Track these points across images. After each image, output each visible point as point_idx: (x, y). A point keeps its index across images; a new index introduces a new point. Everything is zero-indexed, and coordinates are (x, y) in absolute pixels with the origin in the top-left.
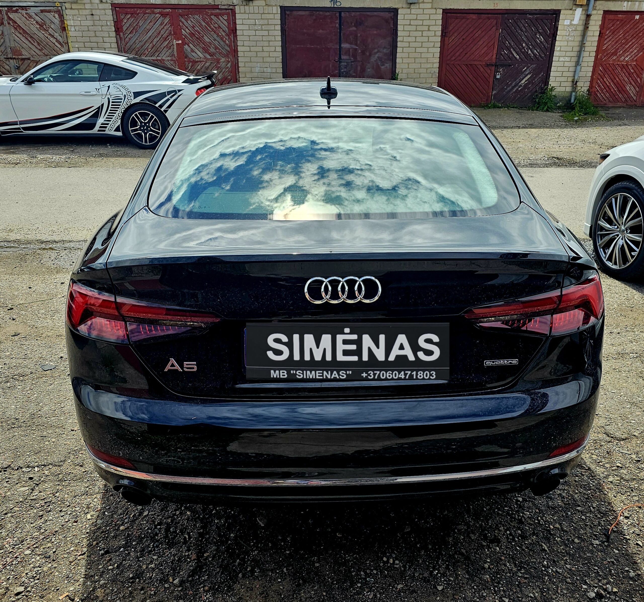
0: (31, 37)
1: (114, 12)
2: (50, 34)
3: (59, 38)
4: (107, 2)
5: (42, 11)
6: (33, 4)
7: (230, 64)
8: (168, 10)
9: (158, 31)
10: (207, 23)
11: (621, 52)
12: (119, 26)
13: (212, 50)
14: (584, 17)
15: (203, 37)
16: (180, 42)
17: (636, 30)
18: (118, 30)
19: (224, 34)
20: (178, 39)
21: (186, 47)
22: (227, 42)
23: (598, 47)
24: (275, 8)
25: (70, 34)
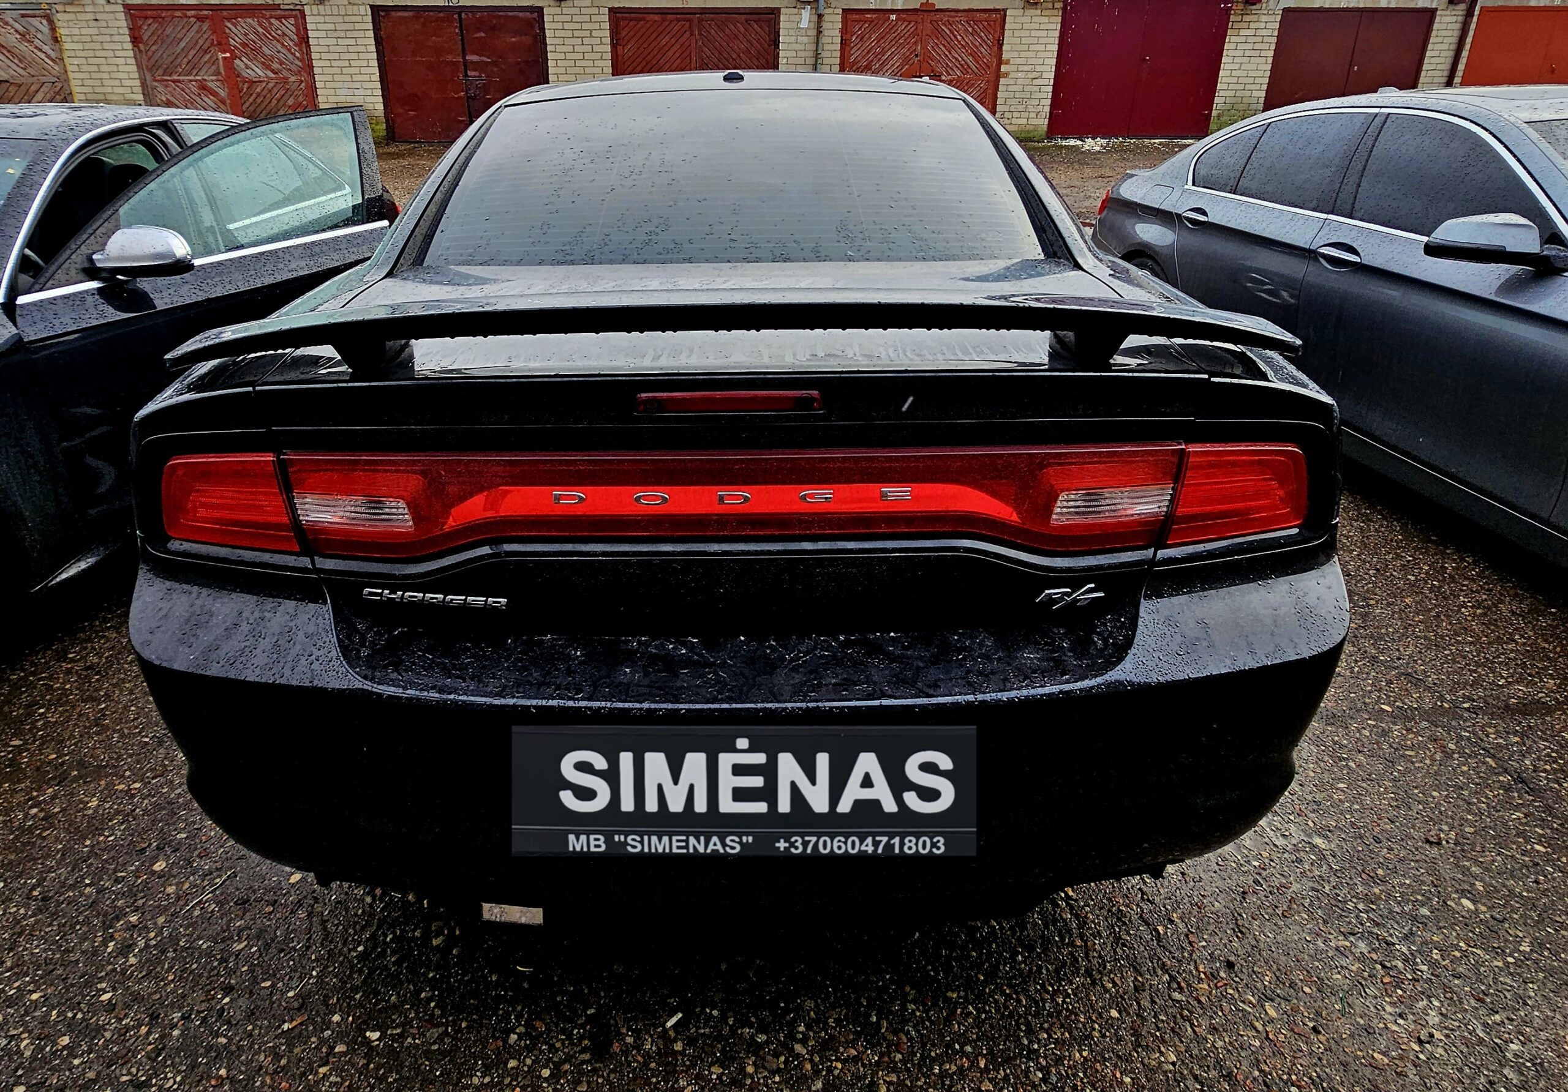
1: (128, 15)
3: (50, 52)
4: (117, 3)
5: (23, 16)
6: (8, 6)
7: (303, 84)
8: (206, 12)
9: (194, 41)
10: (265, 29)
11: (877, 65)
12: (137, 35)
13: (276, 66)
14: (815, 18)
15: (261, 47)
16: (228, 55)
17: (894, 35)
18: (135, 40)
19: (291, 43)
20: (224, 52)
21: (237, 61)
22: (297, 54)
23: (842, 57)
24: (362, 8)
25: (66, 46)
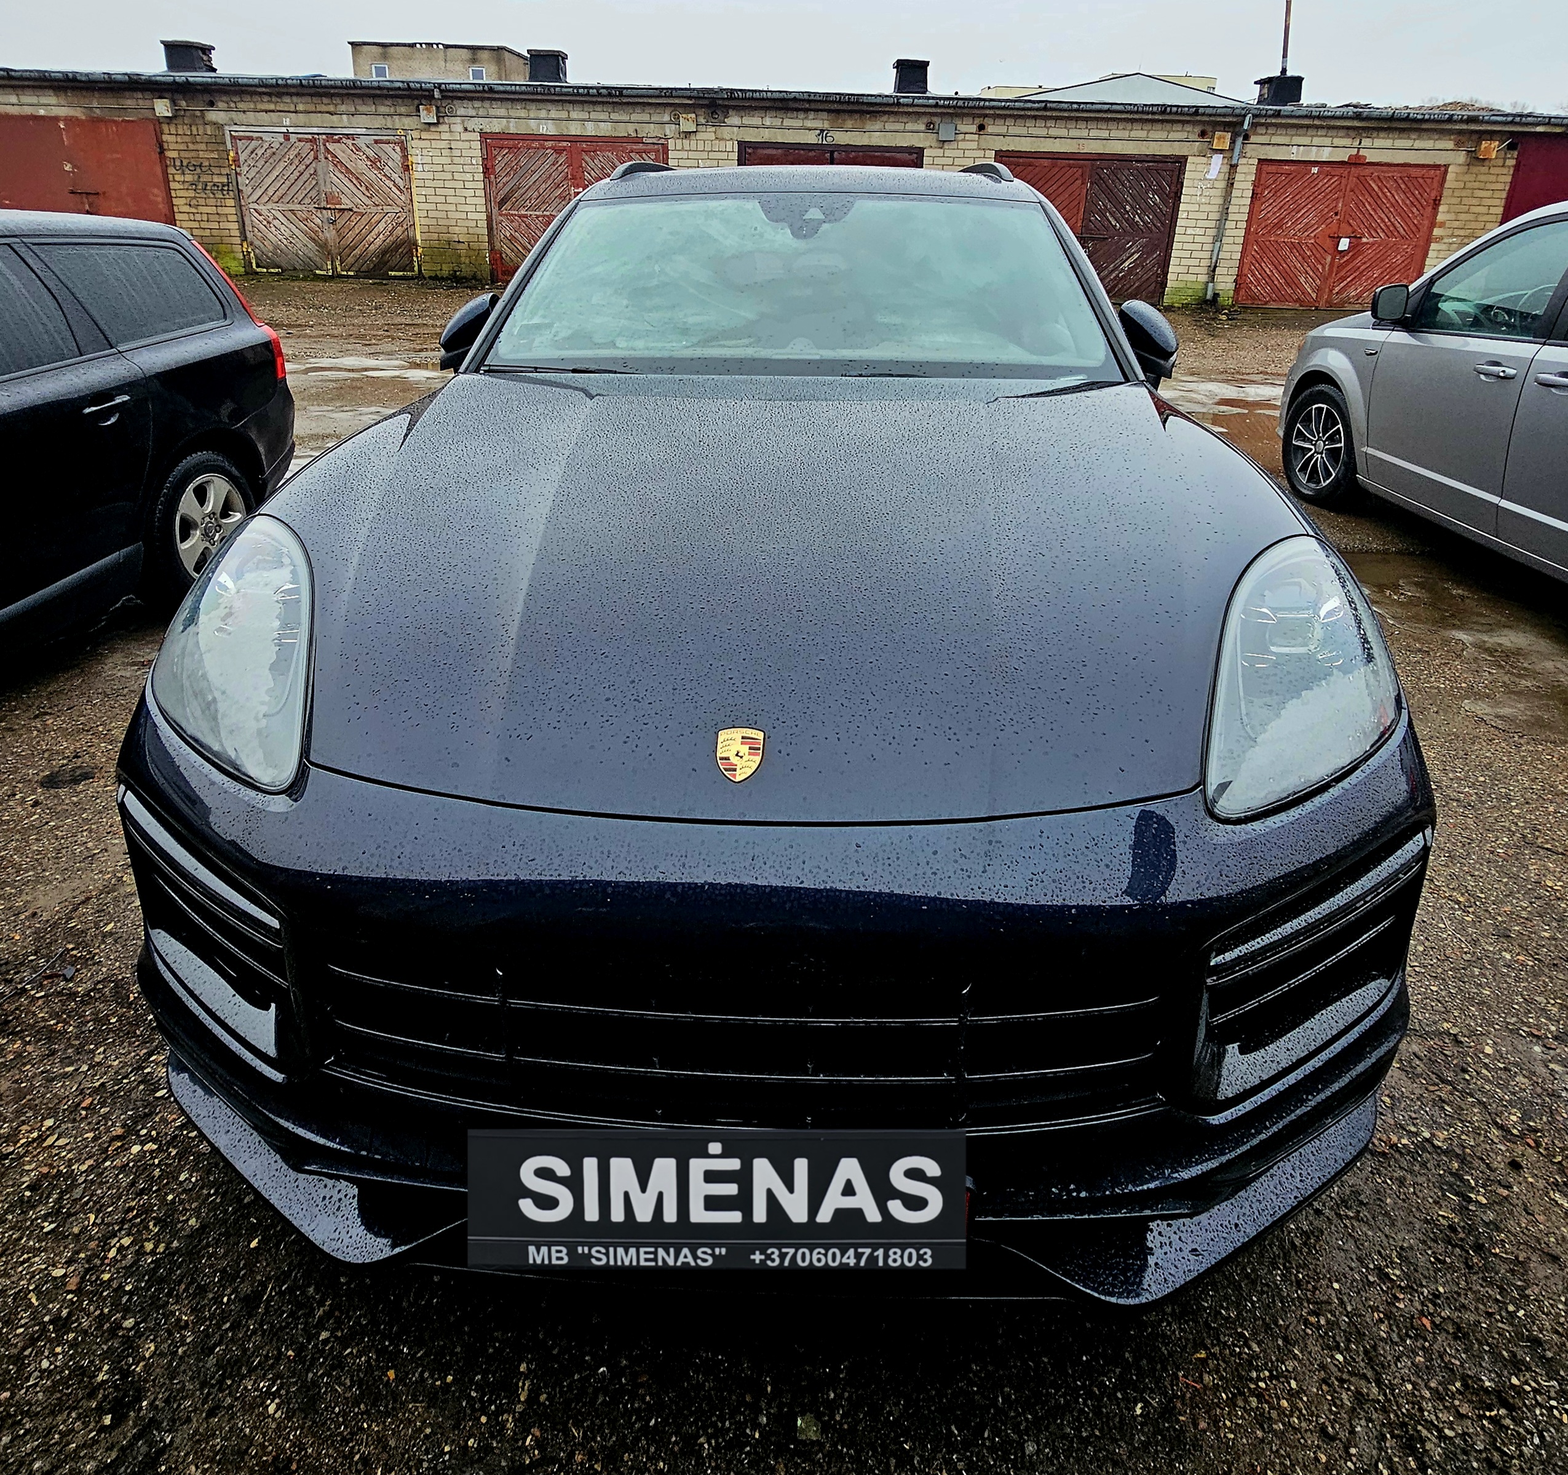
0: (357, 178)
1: (484, 145)
2: (385, 175)
3: (398, 180)
4: (473, 131)
5: (376, 142)
6: (363, 131)
8: (565, 144)
9: (547, 174)
11: (1290, 223)
12: (489, 166)
14: (1226, 169)
17: (1313, 190)
18: (488, 171)
20: (578, 186)
23: (1251, 213)
24: (729, 144)
25: (416, 175)
